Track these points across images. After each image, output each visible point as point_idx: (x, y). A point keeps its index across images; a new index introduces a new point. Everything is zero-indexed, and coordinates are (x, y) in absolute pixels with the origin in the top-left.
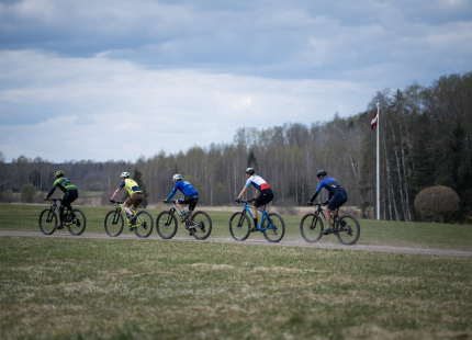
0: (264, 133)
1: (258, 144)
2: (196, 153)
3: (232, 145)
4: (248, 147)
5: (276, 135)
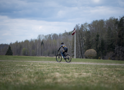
0: (46, 36)
1: (44, 39)
2: (27, 41)
3: (37, 39)
4: (41, 40)
5: (49, 37)
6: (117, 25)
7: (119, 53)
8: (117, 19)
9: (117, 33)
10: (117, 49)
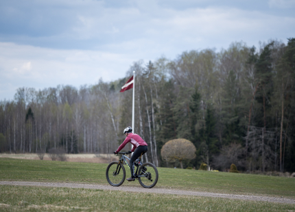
0: (40, 93)
1: (35, 102)
3: (13, 102)
4: (27, 104)
5: (51, 95)
6: (253, 66)
7: (257, 147)
8: (253, 50)
9: (254, 90)
10: (252, 137)
